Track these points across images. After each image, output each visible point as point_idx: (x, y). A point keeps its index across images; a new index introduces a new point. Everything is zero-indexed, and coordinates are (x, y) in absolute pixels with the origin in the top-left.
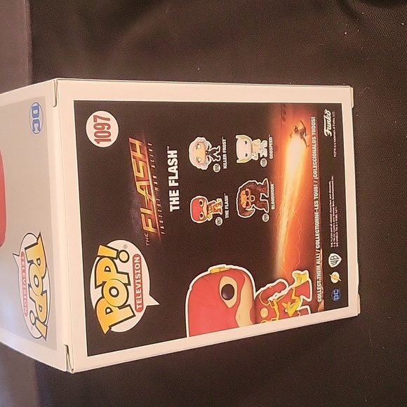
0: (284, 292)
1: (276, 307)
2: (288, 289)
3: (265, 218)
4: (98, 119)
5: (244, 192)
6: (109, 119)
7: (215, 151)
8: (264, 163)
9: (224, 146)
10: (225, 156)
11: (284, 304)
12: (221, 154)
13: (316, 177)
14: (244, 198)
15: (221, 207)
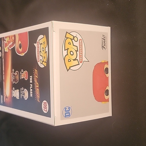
0: (9, 45)
1: (11, 40)
2: (9, 46)
3: (13, 70)
4: (46, 110)
5: (18, 80)
6: (44, 110)
7: (23, 95)
8: (14, 88)
9: (21, 96)
10: (21, 93)
11: (10, 41)
12: (22, 93)
13: (4, 82)
14: (17, 78)
15: (22, 75)
